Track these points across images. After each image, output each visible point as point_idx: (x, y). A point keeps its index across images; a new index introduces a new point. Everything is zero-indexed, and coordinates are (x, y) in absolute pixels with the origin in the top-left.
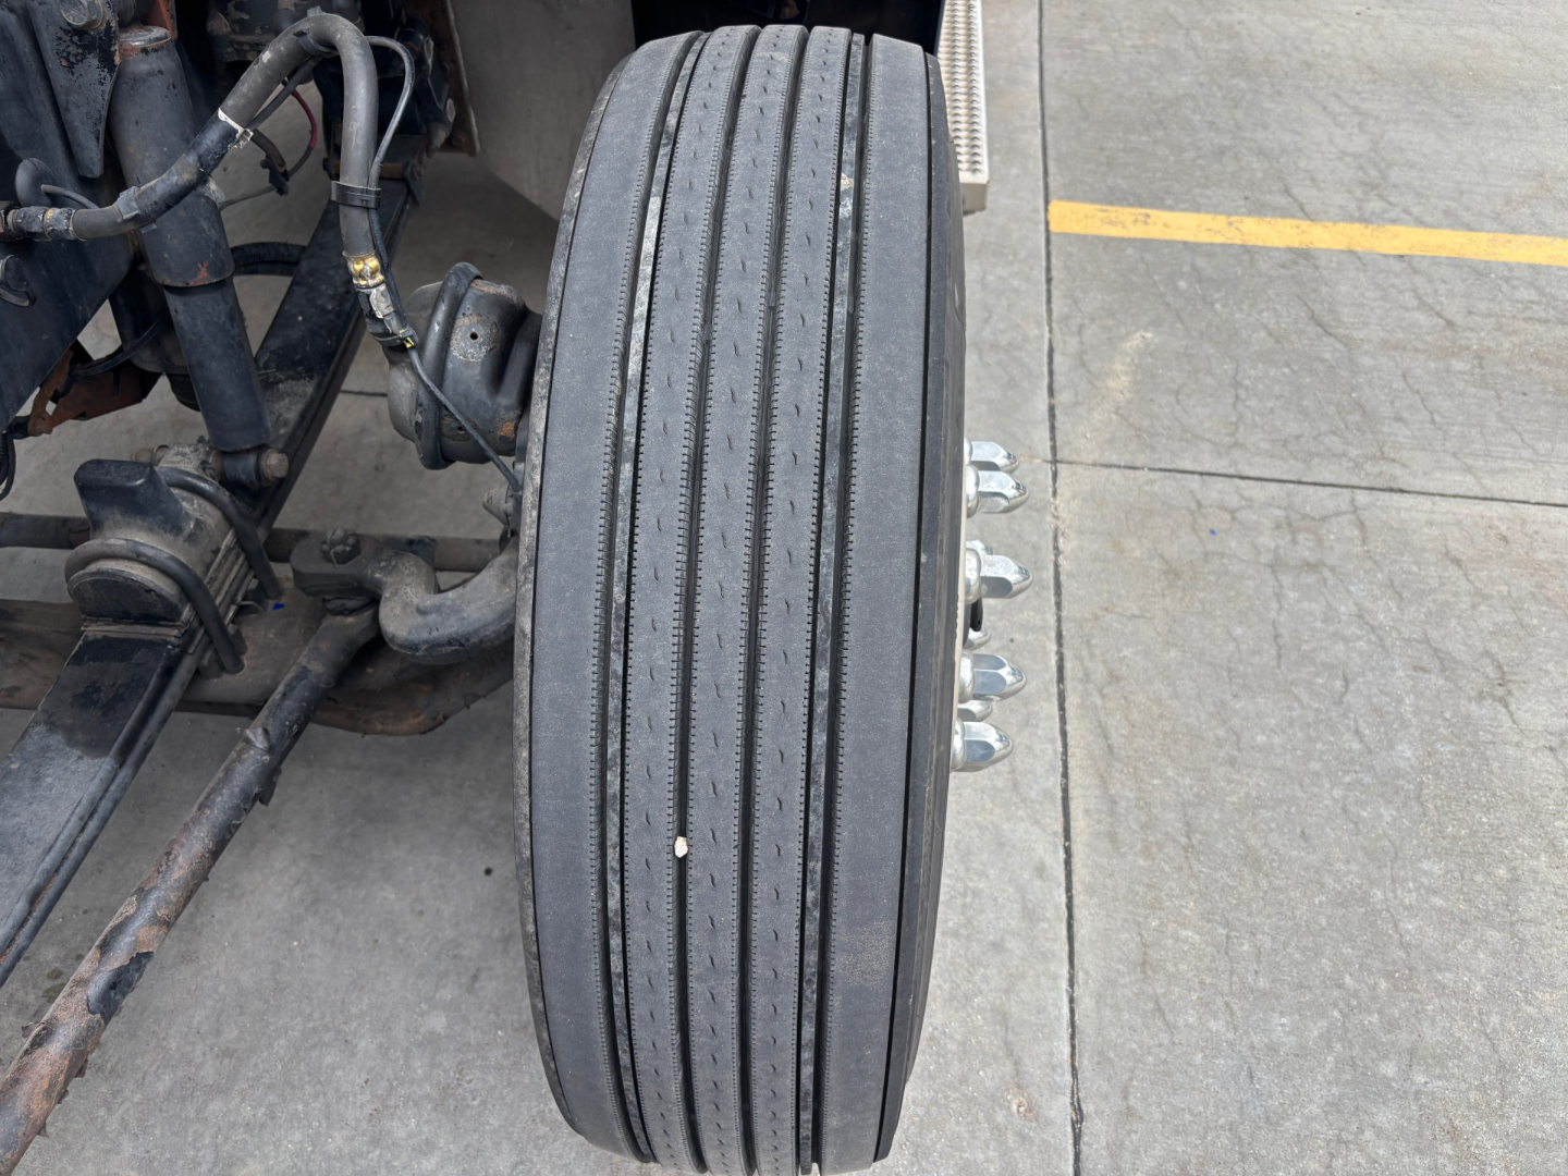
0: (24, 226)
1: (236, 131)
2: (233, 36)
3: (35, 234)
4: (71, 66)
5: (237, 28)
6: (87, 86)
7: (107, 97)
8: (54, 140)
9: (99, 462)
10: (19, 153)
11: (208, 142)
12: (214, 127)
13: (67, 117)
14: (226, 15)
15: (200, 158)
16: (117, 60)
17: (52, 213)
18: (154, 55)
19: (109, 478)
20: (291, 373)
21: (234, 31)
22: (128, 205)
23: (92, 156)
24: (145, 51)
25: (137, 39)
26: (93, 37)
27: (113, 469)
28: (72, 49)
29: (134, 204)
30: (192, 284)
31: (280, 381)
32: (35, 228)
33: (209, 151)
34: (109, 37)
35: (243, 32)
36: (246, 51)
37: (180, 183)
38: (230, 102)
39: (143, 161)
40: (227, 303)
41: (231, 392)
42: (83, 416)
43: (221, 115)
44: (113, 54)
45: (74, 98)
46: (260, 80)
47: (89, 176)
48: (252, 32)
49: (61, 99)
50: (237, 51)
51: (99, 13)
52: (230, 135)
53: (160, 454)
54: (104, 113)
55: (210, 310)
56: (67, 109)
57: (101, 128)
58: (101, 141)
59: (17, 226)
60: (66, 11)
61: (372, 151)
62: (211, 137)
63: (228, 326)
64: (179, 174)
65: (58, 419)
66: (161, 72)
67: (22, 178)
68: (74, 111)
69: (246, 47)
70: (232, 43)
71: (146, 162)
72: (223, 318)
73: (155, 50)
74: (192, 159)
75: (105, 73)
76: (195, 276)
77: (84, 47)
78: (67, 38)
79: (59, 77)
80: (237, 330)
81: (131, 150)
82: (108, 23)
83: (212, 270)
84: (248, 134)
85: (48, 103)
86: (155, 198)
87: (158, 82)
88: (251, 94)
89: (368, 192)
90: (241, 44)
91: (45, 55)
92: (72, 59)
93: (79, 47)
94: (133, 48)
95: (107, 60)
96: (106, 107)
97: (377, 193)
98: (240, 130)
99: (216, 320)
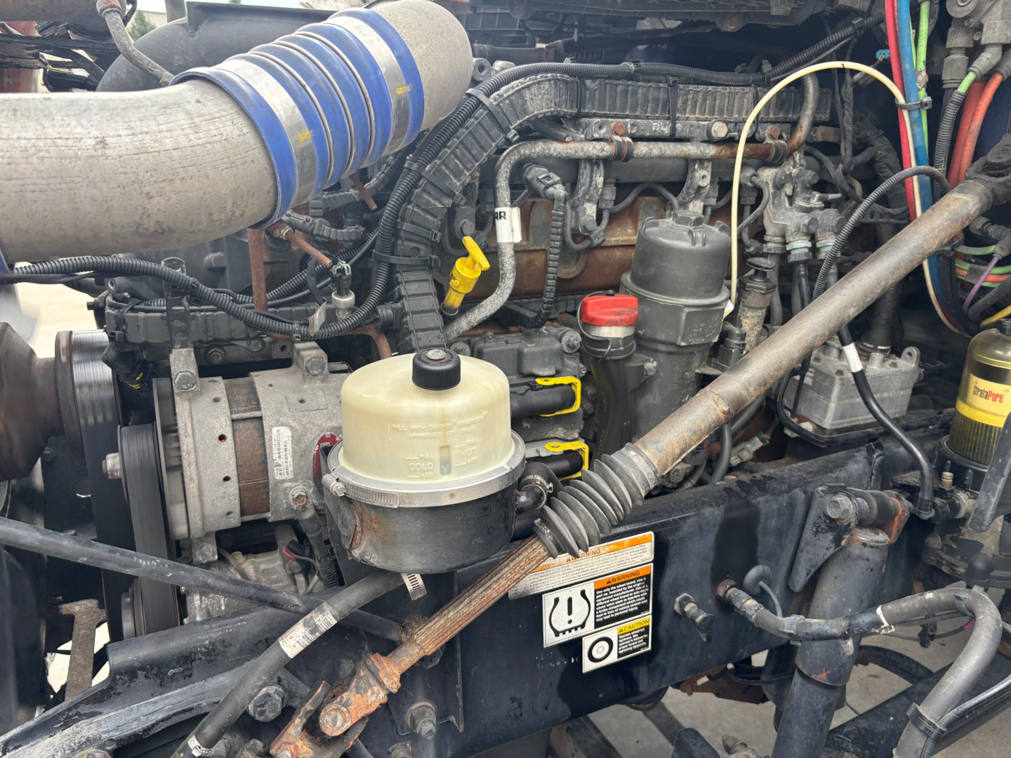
0: (733, 601)
1: (882, 624)
2: (940, 552)
3: (736, 607)
4: (817, 532)
5: (945, 549)
6: (819, 547)
7: (826, 557)
8: (785, 562)
9: (696, 734)
10: (759, 560)
11: (861, 620)
12: (870, 614)
13: (799, 554)
14: (942, 539)
15: (850, 625)
16: (843, 543)
17: (751, 603)
18: (869, 549)
19: (693, 748)
20: (859, 751)
21: (942, 550)
22: (791, 625)
23: (800, 580)
24: (865, 544)
25: (865, 536)
26: (837, 525)
27: (700, 744)
28: (823, 525)
29: (794, 627)
30: (813, 676)
31: (848, 751)
32: (738, 605)
33: (858, 625)
34: (847, 529)
35: (947, 553)
36: (943, 564)
37: (829, 632)
38: (889, 606)
39: (827, 598)
40: (828, 699)
41: (797, 750)
42: (718, 695)
43: (879, 610)
44: (843, 539)
45: (808, 548)
46: (917, 606)
47: (792, 588)
48: (954, 556)
49: (802, 544)
50: (938, 561)
51: (848, 516)
52: (878, 624)
53: (739, 748)
54: (819, 564)
55: (815, 697)
56: (802, 551)
57: (813, 571)
58: (809, 576)
59: (730, 597)
60: (830, 507)
61: (956, 702)
62: (865, 619)
63: (820, 713)
64: (831, 626)
65: (703, 688)
66: (868, 560)
67: (753, 573)
68: (804, 554)
69: (944, 562)
70: (937, 555)
71: (828, 599)
72: (820, 706)
73: (872, 547)
74: (844, 623)
75: (833, 546)
76: (817, 674)
77: (829, 527)
78: (823, 518)
79: (808, 534)
80: (825, 718)
81: (824, 589)
82: (850, 523)
83: (830, 677)
84: (891, 629)
85: (794, 544)
86: (808, 631)
87: (863, 564)
88: (906, 610)
89: (934, 726)
90: (943, 559)
91: (808, 521)
92: (820, 530)
93: (827, 526)
94: (858, 540)
95: (837, 541)
96: (822, 562)
97: (942, 732)
98: (886, 624)
99: (815, 704)
